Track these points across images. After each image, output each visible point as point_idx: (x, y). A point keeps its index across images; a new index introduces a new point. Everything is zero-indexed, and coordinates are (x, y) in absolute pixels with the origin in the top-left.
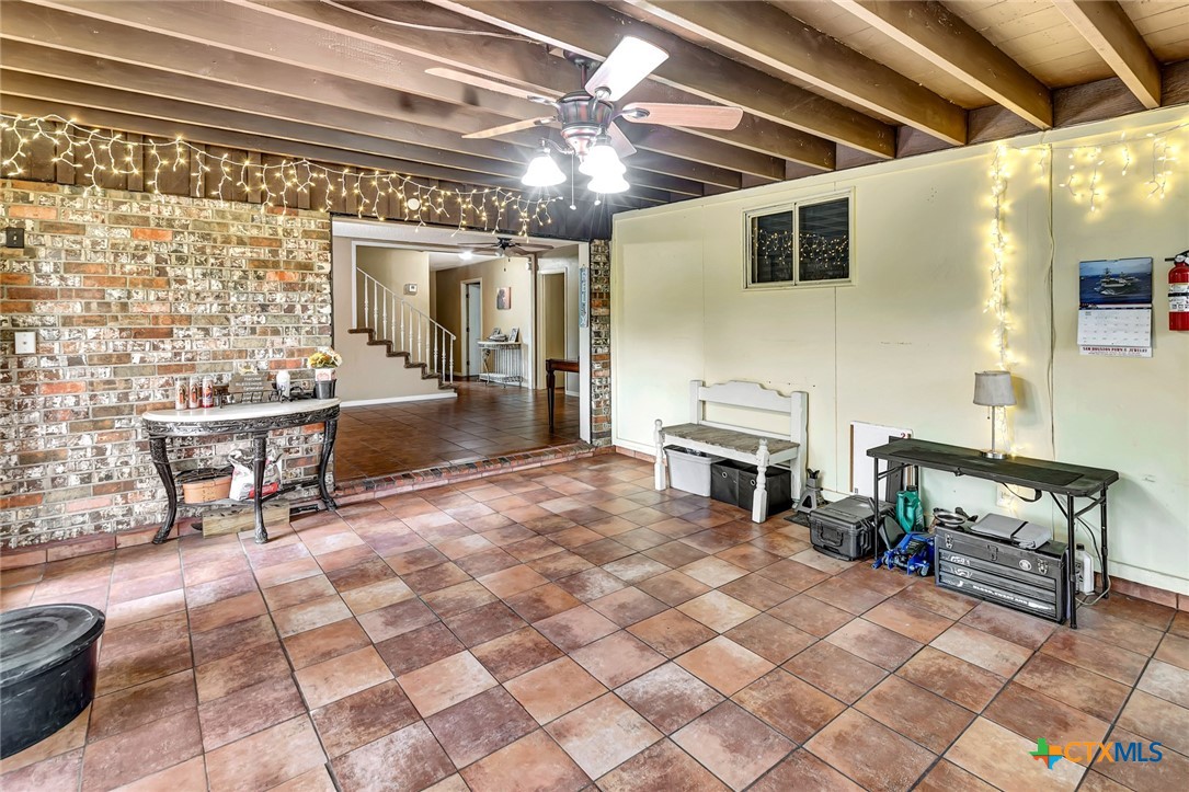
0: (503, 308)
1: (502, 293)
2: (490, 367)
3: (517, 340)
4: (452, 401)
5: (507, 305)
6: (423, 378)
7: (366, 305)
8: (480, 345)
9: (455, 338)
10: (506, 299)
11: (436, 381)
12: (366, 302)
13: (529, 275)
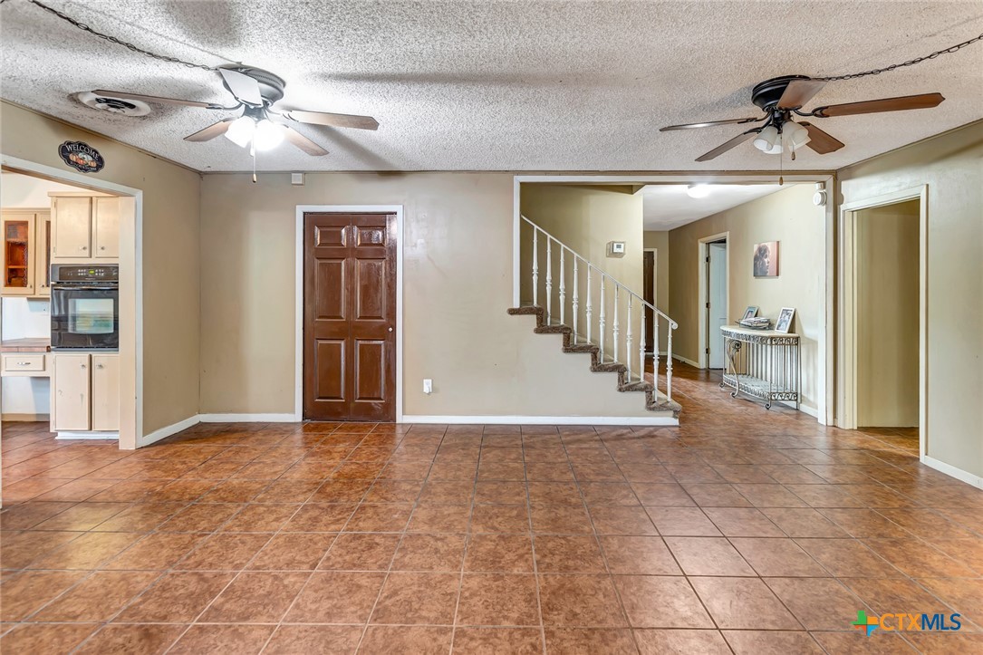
0: (764, 275)
1: (762, 252)
2: (742, 369)
3: (791, 330)
4: (669, 435)
5: (771, 269)
6: (620, 390)
7: (535, 272)
8: (725, 333)
9: (675, 326)
10: (769, 260)
11: (642, 396)
12: (535, 267)
13: (821, 216)
